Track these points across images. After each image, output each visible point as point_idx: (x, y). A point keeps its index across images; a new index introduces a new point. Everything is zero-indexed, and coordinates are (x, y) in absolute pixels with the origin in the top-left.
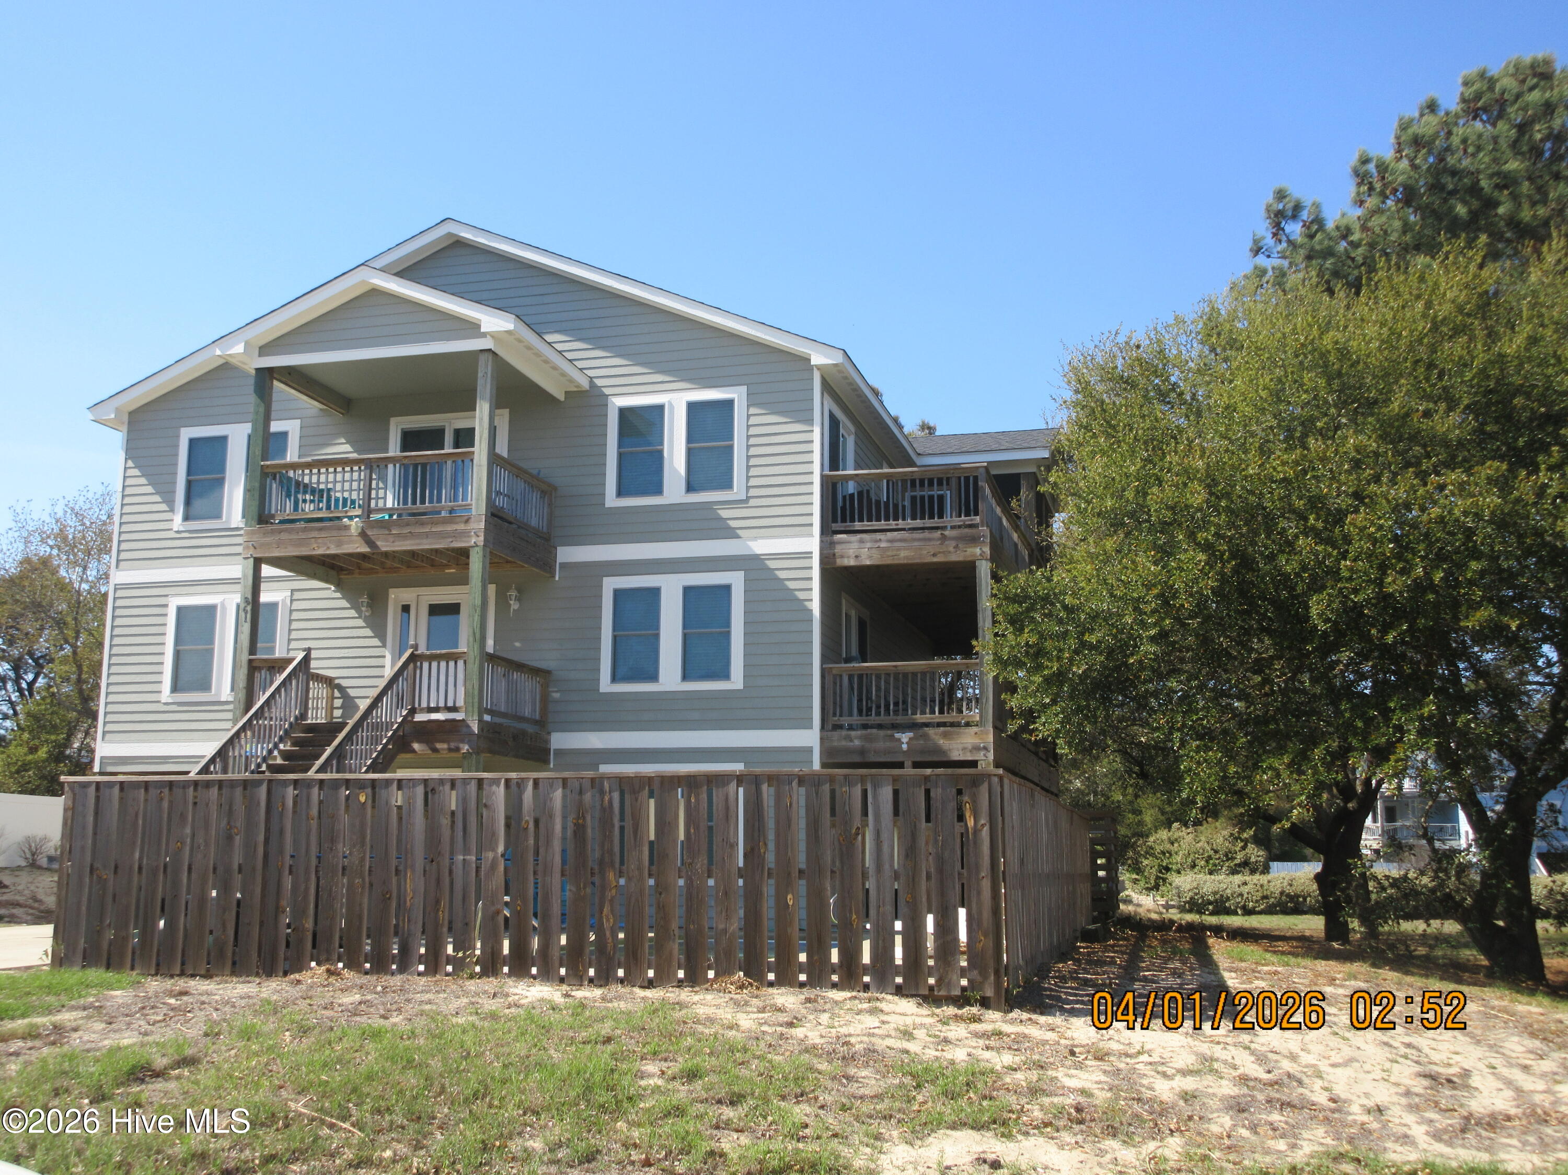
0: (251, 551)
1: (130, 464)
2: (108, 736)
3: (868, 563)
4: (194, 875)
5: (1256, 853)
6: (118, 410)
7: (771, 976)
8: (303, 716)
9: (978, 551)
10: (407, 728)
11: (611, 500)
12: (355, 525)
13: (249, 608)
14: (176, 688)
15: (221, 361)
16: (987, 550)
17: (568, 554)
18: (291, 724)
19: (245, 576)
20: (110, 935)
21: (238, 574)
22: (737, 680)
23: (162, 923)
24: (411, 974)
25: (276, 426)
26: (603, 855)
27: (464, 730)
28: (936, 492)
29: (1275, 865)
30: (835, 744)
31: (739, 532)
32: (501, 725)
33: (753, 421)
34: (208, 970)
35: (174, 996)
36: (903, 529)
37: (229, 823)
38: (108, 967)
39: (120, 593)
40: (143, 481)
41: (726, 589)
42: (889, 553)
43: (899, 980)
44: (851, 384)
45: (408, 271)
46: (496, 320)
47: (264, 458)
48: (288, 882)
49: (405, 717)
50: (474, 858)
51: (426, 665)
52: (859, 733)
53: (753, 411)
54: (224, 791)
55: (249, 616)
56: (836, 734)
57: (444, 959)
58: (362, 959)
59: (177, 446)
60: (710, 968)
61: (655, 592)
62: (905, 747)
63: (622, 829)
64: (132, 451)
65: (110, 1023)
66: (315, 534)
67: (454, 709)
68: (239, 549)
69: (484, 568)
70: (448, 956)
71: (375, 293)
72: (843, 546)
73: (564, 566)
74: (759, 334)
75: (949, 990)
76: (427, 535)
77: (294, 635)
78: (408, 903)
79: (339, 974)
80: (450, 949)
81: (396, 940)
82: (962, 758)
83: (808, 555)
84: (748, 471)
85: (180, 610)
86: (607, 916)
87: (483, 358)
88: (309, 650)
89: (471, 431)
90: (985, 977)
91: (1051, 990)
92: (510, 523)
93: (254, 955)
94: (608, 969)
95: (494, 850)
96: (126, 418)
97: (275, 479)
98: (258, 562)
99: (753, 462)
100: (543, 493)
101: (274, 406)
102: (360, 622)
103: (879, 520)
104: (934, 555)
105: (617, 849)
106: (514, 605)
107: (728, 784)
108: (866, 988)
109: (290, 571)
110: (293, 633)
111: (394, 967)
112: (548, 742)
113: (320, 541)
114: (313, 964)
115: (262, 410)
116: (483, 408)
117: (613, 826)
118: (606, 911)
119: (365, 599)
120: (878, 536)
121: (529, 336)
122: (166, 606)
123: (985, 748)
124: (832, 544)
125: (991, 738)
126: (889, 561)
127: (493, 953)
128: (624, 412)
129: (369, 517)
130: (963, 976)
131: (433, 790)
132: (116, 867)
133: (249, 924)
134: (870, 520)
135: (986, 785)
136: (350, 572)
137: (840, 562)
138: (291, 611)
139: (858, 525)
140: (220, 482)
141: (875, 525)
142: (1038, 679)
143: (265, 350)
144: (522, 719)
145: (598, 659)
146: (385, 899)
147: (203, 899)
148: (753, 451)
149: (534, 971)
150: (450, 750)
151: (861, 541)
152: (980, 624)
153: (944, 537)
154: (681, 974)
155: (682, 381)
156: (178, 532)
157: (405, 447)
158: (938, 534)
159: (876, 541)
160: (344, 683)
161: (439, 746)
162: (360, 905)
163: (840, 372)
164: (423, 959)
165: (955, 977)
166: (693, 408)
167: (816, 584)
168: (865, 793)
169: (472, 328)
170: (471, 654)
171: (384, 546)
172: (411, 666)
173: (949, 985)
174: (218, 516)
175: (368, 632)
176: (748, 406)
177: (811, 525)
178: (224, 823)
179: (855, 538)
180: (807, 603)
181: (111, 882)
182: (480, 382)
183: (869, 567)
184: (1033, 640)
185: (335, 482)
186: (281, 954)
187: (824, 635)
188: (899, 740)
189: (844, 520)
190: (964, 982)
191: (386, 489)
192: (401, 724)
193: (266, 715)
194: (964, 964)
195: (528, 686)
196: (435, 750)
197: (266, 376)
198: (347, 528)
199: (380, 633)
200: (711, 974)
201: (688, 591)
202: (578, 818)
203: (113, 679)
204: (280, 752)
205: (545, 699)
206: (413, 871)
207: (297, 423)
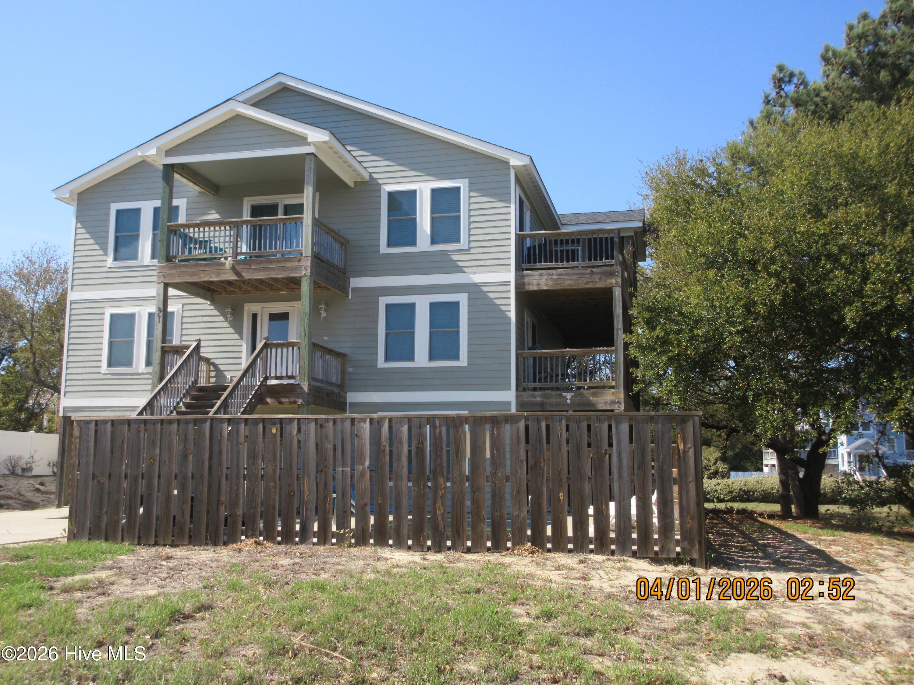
0: (162, 279)
1: (79, 225)
2: (68, 394)
3: (545, 288)
4: (162, 481)
5: (722, 467)
6: (71, 192)
7: (549, 546)
8: (196, 382)
9: (614, 281)
10: (263, 389)
11: (384, 249)
12: (229, 262)
13: (161, 314)
14: (110, 364)
15: (141, 159)
16: (619, 280)
17: (356, 282)
18: (189, 386)
19: (158, 294)
20: (105, 519)
21: (154, 294)
22: (463, 360)
23: (141, 510)
24: (309, 544)
25: (175, 202)
26: (435, 468)
27: (299, 390)
28: (570, 248)
29: (732, 473)
30: (525, 399)
31: (465, 269)
32: (320, 387)
33: (473, 200)
34: (173, 541)
35: (164, 560)
36: (567, 268)
37: (185, 447)
38: (106, 539)
39: (74, 306)
40: (88, 236)
41: (456, 305)
42: (559, 282)
43: (635, 548)
44: (531, 178)
45: (259, 103)
46: (317, 135)
47: (169, 221)
48: (224, 484)
49: (262, 382)
50: (349, 469)
51: (274, 350)
52: (540, 393)
53: (472, 194)
54: (181, 426)
55: (161, 319)
56: (525, 394)
57: (331, 534)
58: (275, 534)
59: (108, 214)
60: (508, 540)
61: (412, 306)
62: (569, 401)
63: (448, 452)
64: (80, 218)
65: (134, 579)
66: (202, 268)
67: (292, 377)
68: (155, 279)
69: (310, 289)
70: (333, 532)
71: (239, 117)
72: (530, 278)
73: (354, 289)
74: (477, 146)
75: (668, 555)
76: (274, 269)
77: (184, 332)
78: (306, 499)
79: (262, 544)
80: (334, 528)
81: (298, 521)
82: (604, 408)
83: (507, 283)
84: (469, 231)
85: (112, 316)
86: (439, 507)
87: (308, 159)
88: (199, 341)
89: (302, 205)
90: (692, 546)
91: (727, 554)
92: (324, 262)
93: (204, 531)
94: (440, 541)
95: (363, 464)
96: (76, 197)
97: (175, 234)
98: (166, 286)
99: (473, 226)
100: (342, 244)
101: (175, 189)
102: (226, 324)
103: (551, 261)
104: (586, 284)
105: (445, 463)
106: (324, 314)
107: (519, 421)
108: (613, 553)
109: (184, 291)
110: (184, 331)
111: (297, 539)
112: (345, 398)
113: (206, 272)
114: (243, 538)
115: (167, 190)
116: (309, 190)
117: (442, 448)
118: (438, 503)
119: (229, 310)
120: (552, 271)
121: (337, 146)
122: (103, 314)
123: (619, 402)
124: (523, 277)
125: (622, 396)
126: (558, 287)
127: (363, 530)
128: (391, 195)
129: (236, 258)
130: (677, 545)
131: (321, 425)
132: (110, 475)
133: (199, 512)
134: (546, 262)
135: (691, 422)
136: (220, 293)
137: (528, 288)
138: (182, 317)
139: (538, 265)
140: (137, 237)
141: (549, 265)
142: (665, 358)
143: (169, 153)
144: (331, 384)
145: (376, 347)
146: (291, 495)
147: (168, 495)
148: (473, 219)
149: (391, 542)
150: (290, 403)
151: (541, 275)
152: (615, 326)
153: (592, 273)
154: (489, 544)
155: (428, 175)
156: (110, 268)
157: (253, 215)
158: (588, 271)
159: (550, 275)
160: (217, 362)
161: (283, 400)
162: (274, 499)
163: (527, 170)
164: (316, 534)
165: (672, 546)
166: (434, 192)
167: (513, 301)
168: (610, 427)
169: (302, 140)
170: (303, 343)
171: (247, 276)
172: (265, 350)
173: (668, 551)
174: (135, 258)
175: (231, 330)
176: (470, 191)
177: (509, 265)
178: (181, 447)
179: (537, 273)
180: (507, 313)
181: (107, 485)
182: (307, 173)
183: (546, 291)
184: (661, 335)
185: (214, 237)
186: (222, 532)
187: (517, 333)
188: (565, 397)
189: (529, 262)
190: (678, 549)
191: (241, 242)
192: (260, 386)
193: (176, 381)
194: (678, 537)
195: (334, 363)
196: (281, 403)
197: (169, 169)
198: (223, 264)
199: (239, 331)
200: (509, 544)
201: (433, 306)
202: (419, 443)
203: (70, 359)
204: (183, 403)
205: (343, 372)
206: (309, 478)
207: (185, 200)
